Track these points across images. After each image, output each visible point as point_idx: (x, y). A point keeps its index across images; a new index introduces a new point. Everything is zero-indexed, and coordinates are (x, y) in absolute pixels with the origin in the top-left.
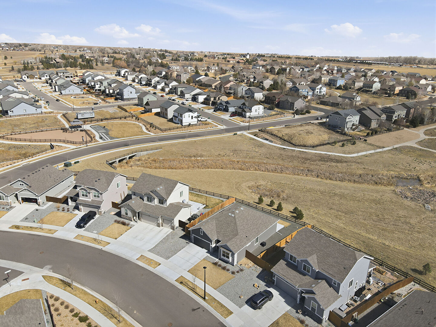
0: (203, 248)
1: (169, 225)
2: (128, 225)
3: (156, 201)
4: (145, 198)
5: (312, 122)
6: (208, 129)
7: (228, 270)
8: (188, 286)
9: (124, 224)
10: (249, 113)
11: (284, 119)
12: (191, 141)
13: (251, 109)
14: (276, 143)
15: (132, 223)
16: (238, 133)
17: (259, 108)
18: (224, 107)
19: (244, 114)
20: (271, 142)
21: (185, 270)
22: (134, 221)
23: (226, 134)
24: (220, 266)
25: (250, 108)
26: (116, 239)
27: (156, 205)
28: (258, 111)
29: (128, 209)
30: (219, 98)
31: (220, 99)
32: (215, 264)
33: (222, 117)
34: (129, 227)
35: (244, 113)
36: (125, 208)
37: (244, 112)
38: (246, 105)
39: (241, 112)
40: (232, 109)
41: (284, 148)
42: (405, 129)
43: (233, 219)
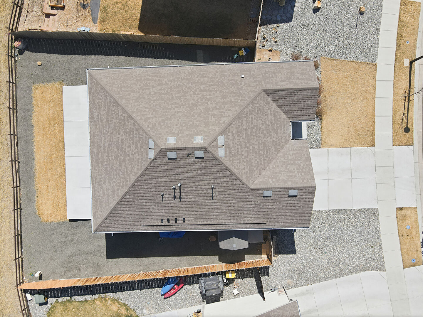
43: (232, 132)
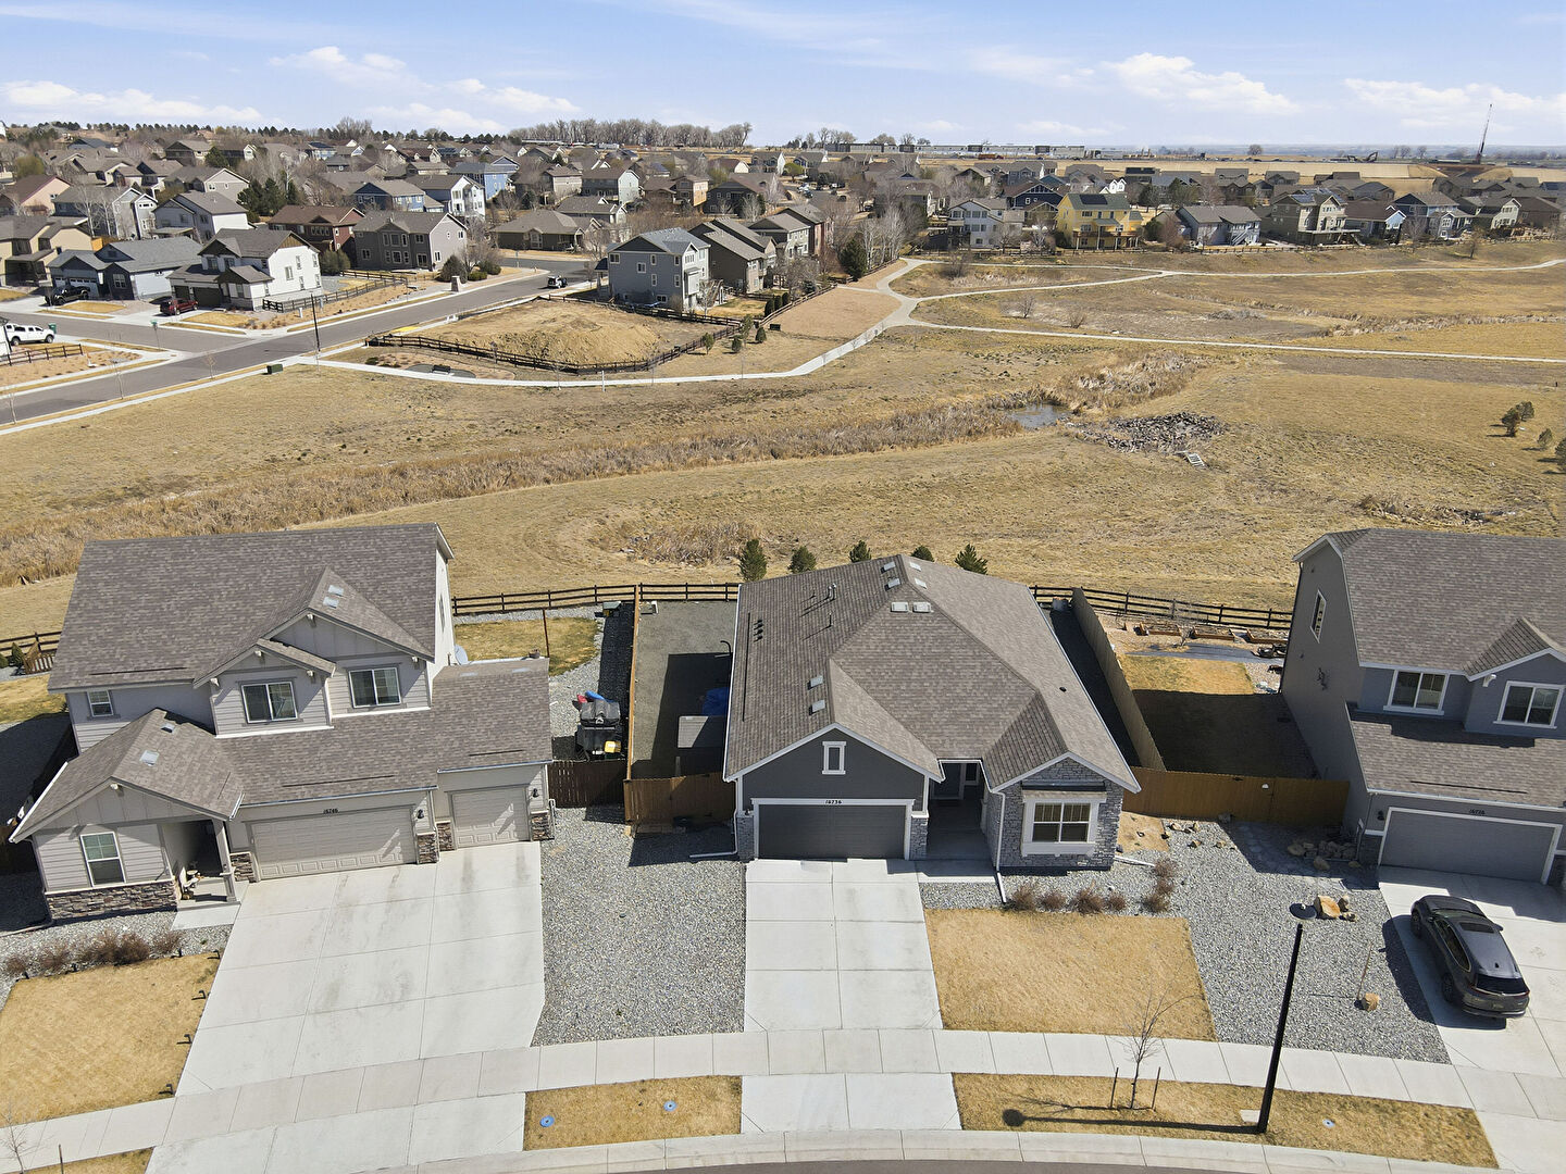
0: (843, 858)
1: (502, 820)
2: (170, 946)
3: (336, 694)
4: (229, 707)
5: (547, 297)
6: (93, 371)
7: (1116, 904)
8: (1079, 1114)
9: (125, 955)
10: (262, 287)
11: (421, 300)
12: (52, 426)
13: (263, 267)
14: (495, 378)
15: (187, 919)
16: (288, 362)
17: (298, 258)
18: (101, 275)
19: (234, 294)
20: (470, 374)
21: (917, 1028)
22: (193, 903)
23: (222, 378)
24: (1051, 903)
25: (259, 263)
26: (169, 1092)
27: (340, 723)
28: (296, 273)
29: (113, 826)
30: (44, 244)
31: (54, 243)
32: (1016, 905)
33: (118, 319)
34: (193, 961)
35: (233, 289)
36: (78, 830)
37: (232, 286)
38: (229, 252)
39: (216, 286)
40: (151, 285)
41: (546, 388)
42: (840, 286)
43: (940, 627)
